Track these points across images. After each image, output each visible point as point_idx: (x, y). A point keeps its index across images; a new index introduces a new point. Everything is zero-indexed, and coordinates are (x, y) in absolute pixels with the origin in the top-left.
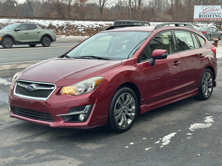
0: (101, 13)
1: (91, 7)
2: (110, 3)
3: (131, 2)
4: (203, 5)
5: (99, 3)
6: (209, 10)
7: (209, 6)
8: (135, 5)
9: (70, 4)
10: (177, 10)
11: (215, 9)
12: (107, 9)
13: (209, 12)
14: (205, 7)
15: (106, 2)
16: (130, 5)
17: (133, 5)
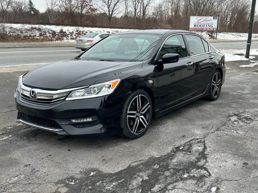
0: (110, 21)
1: (101, 16)
2: (117, 12)
3: (136, 12)
4: (198, 16)
5: (108, 12)
6: (203, 20)
7: (203, 17)
8: (140, 15)
9: (81, 12)
10: (176, 21)
11: (208, 19)
12: (115, 18)
13: (202, 22)
14: (200, 18)
15: (115, 11)
16: (135, 15)
17: (138, 15)
